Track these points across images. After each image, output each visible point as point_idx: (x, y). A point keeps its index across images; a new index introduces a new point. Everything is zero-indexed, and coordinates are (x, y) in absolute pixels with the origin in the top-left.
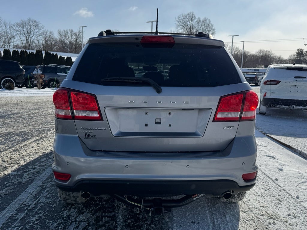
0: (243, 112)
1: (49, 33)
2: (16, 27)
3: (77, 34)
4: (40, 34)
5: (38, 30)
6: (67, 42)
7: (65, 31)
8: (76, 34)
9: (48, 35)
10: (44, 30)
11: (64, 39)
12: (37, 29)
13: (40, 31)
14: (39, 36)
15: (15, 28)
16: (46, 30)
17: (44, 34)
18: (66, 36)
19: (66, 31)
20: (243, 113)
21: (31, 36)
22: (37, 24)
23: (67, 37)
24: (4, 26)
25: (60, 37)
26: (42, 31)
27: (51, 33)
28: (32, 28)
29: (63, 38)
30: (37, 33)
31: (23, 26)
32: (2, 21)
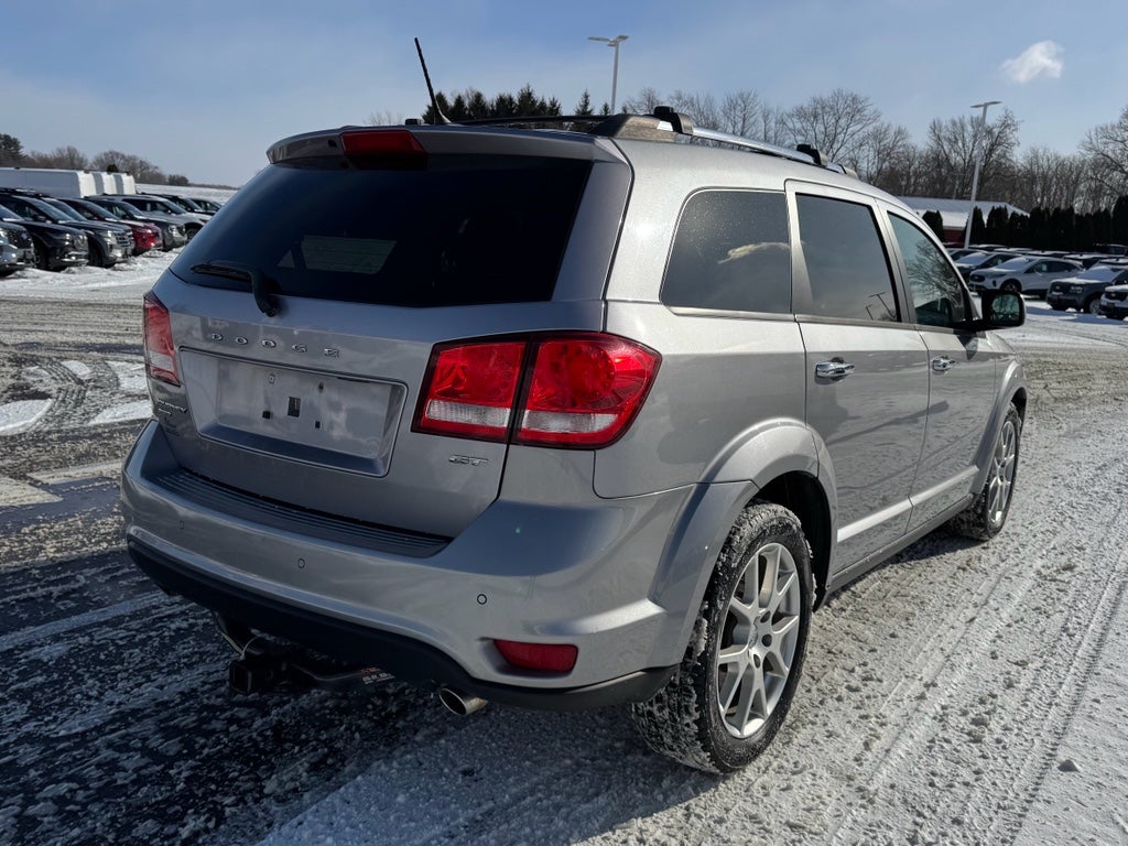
0: (527, 412)
1: (892, 133)
2: (795, 120)
3: (996, 131)
4: (863, 139)
5: (860, 126)
6: (956, 159)
7: (954, 124)
8: (990, 132)
9: (888, 141)
10: (877, 124)
11: (947, 151)
12: (859, 121)
13: (865, 130)
14: (861, 145)
15: (791, 125)
16: (886, 125)
17: (875, 138)
18: (956, 141)
19: (958, 125)
20: (526, 416)
21: (836, 146)
22: (860, 107)
23: (960, 144)
24: (762, 121)
25: (935, 146)
26: (870, 129)
27: (899, 132)
28: (843, 122)
29: (946, 147)
30: (856, 137)
31: (815, 117)
32: (757, 107)
